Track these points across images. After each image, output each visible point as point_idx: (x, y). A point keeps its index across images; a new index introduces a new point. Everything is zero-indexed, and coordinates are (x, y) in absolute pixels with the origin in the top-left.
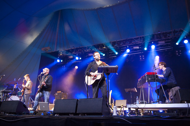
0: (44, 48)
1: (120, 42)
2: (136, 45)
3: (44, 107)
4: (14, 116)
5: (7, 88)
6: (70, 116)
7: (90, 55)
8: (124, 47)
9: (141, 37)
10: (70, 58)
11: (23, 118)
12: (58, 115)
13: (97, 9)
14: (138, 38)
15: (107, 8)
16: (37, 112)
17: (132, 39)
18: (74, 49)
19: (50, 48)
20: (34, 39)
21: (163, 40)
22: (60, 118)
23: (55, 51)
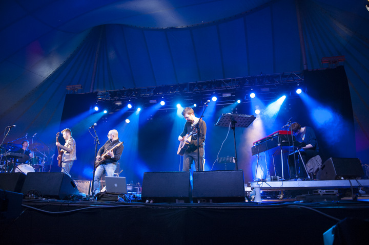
0: (71, 87)
1: (203, 84)
2: (227, 91)
3: (116, 185)
4: (63, 203)
5: (12, 149)
6: (177, 202)
7: (152, 101)
8: (207, 93)
9: (234, 80)
10: (117, 105)
11: (84, 207)
12: (151, 202)
13: (167, 30)
14: (230, 81)
15: (182, 29)
16: (103, 195)
17: (221, 82)
18: (124, 91)
19: (82, 87)
20: (54, 70)
21: (267, 87)
22: (170, 208)
23: (91, 92)
